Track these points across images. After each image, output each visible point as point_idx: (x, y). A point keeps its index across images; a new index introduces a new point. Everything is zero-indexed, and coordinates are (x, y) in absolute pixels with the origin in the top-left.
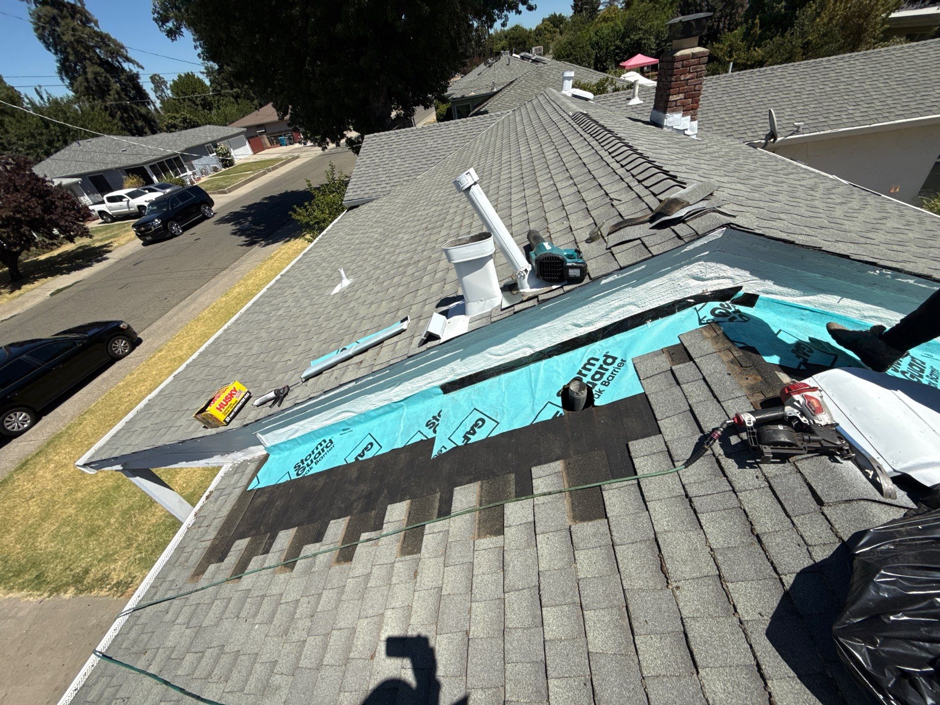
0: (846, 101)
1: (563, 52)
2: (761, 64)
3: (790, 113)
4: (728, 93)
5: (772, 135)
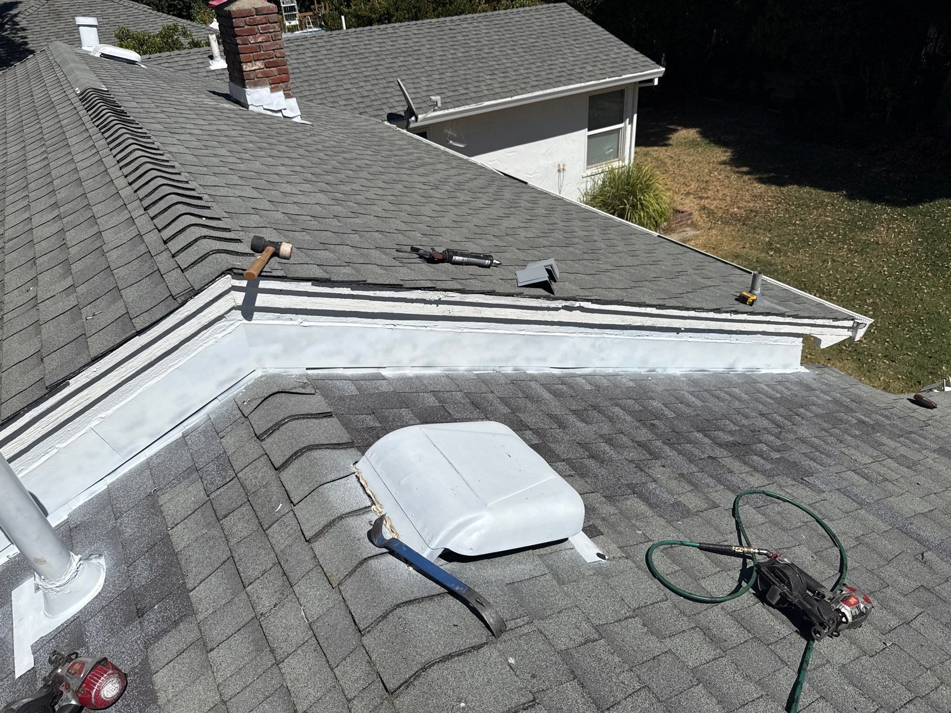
0: (482, 70)
3: (427, 83)
4: (347, 56)
5: (410, 112)
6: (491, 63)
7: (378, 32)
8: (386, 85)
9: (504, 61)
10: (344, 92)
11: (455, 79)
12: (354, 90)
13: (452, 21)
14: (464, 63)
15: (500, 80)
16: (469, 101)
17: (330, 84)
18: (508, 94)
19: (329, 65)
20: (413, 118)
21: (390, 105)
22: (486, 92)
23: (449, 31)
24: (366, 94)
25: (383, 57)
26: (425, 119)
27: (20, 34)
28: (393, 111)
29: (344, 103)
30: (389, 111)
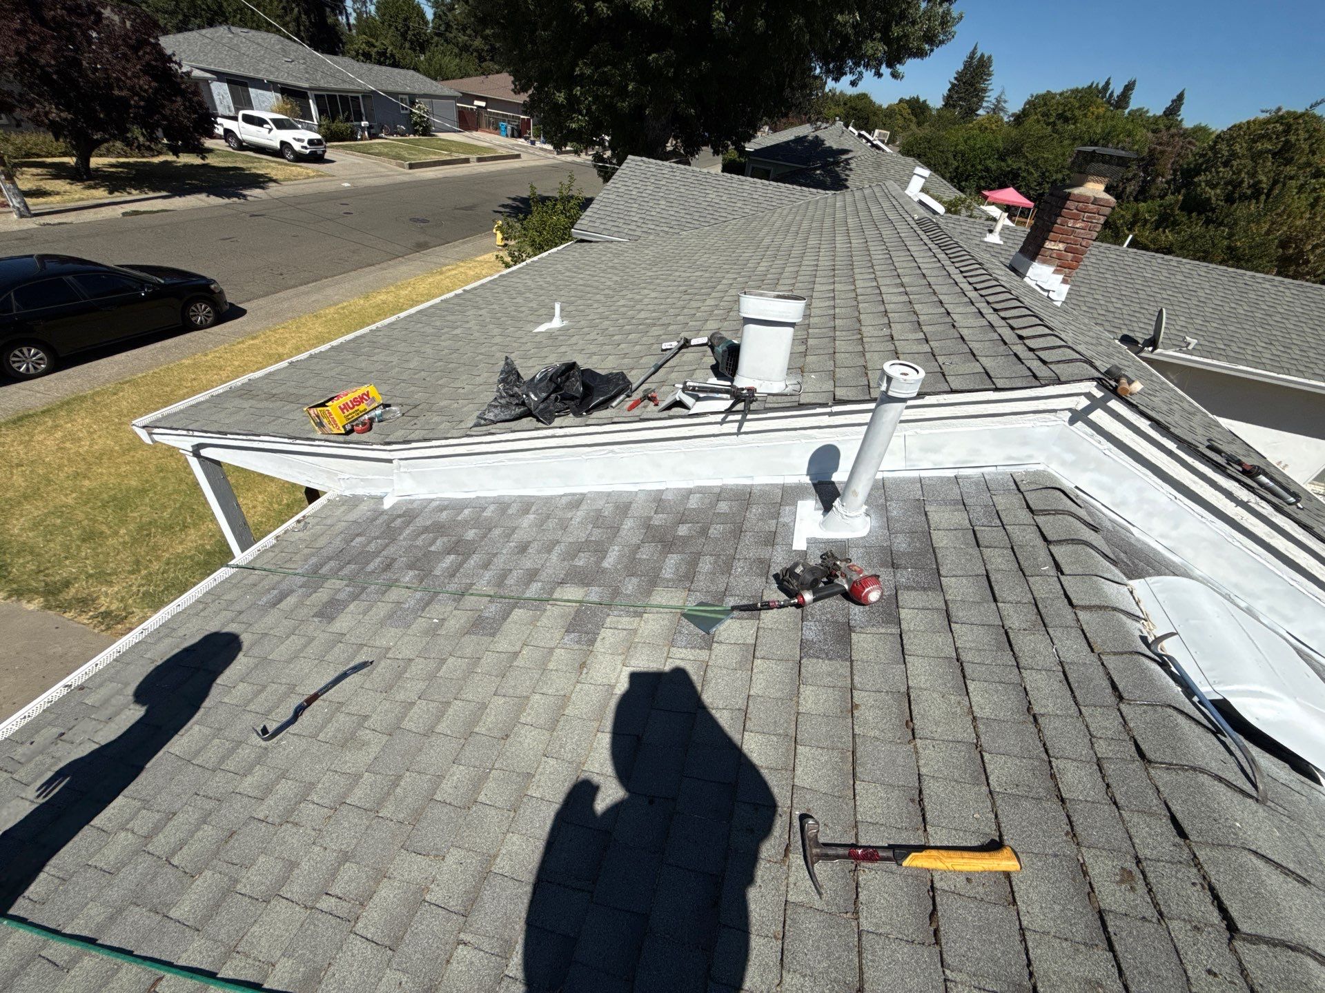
0: (1258, 334)
1: (915, 148)
2: (1168, 251)
3: (1184, 324)
4: (1114, 271)
5: (1153, 342)
6: (1274, 332)
7: (1159, 261)
8: (1137, 309)
9: (1294, 336)
10: (1091, 300)
11: (1219, 331)
12: (1102, 302)
13: (1253, 277)
14: (1240, 321)
15: (1275, 352)
16: (1221, 358)
17: (1082, 289)
18: (1278, 370)
19: (1091, 273)
20: (1150, 349)
21: (1131, 328)
22: (1250, 358)
23: (1243, 286)
24: (1112, 309)
25: (1151, 284)
26: (1160, 354)
27: (847, 172)
28: (1131, 334)
29: (1085, 308)
30: (1126, 332)
